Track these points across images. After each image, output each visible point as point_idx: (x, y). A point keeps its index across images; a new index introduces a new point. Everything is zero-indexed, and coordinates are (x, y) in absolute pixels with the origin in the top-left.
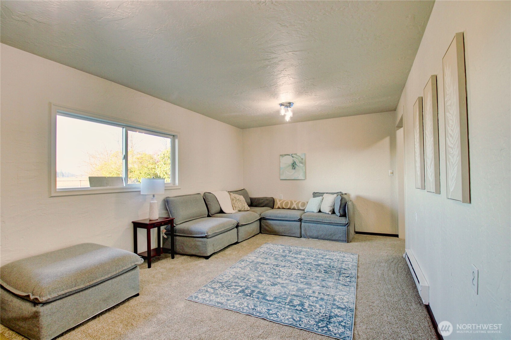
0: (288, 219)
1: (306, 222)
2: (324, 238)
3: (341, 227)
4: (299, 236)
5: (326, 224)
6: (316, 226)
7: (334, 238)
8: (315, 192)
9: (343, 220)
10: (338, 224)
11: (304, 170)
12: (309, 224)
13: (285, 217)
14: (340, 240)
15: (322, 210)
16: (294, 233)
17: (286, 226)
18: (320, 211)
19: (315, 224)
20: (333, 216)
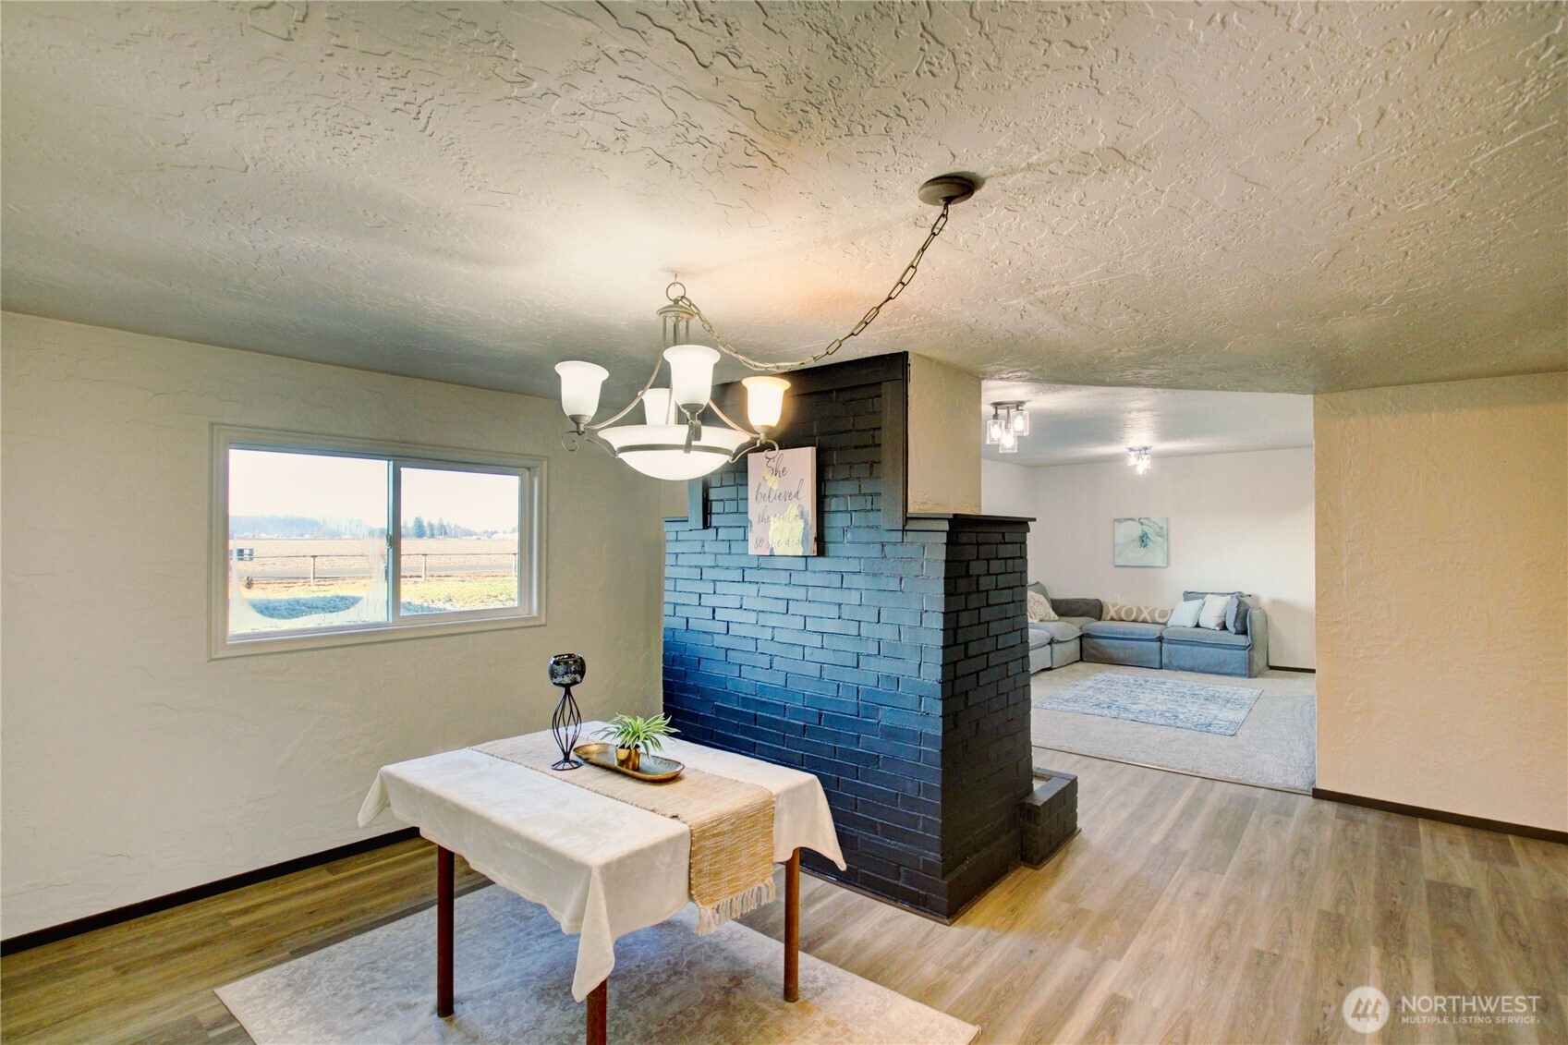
0: (1136, 637)
1: (1170, 642)
2: (1206, 670)
3: (1237, 652)
4: (1157, 666)
5: (1211, 647)
6: (1191, 650)
7: (1224, 670)
8: (1188, 591)
9: (1241, 640)
10: (1231, 646)
11: (1166, 549)
12: (1176, 645)
13: (1128, 634)
14: (1235, 674)
15: (1201, 624)
16: (1148, 661)
17: (1132, 648)
18: (1198, 626)
19: (1189, 647)
20: (1224, 632)
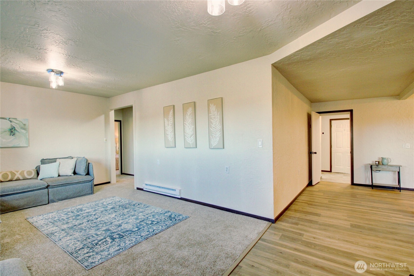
0: (32, 189)
1: (53, 187)
2: (73, 197)
3: (88, 183)
4: (47, 203)
5: (75, 184)
6: (65, 188)
7: (82, 194)
8: (45, 159)
9: (88, 178)
10: (85, 182)
11: (28, 137)
12: (57, 188)
13: (27, 188)
14: (87, 194)
15: (60, 175)
16: (41, 202)
17: (29, 197)
18: (59, 176)
19: (64, 187)
20: (76, 176)
